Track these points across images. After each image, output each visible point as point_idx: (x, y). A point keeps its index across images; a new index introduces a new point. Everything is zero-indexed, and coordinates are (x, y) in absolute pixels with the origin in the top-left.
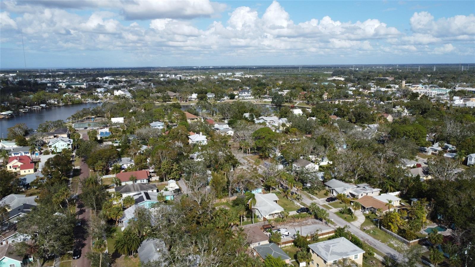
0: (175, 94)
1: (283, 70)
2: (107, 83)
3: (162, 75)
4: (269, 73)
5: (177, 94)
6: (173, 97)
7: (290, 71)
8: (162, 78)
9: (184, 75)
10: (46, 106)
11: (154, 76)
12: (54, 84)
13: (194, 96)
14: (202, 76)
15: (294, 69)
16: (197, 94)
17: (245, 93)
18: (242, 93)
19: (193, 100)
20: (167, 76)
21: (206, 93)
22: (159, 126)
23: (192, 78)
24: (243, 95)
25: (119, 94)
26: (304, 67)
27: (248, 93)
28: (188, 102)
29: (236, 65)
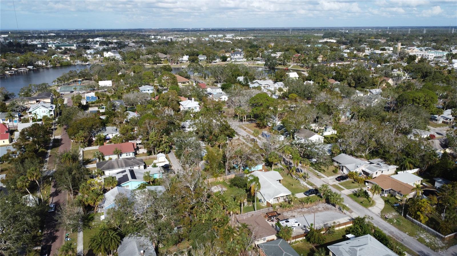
0: (166, 56)
1: (274, 32)
2: (97, 44)
3: (153, 37)
4: (259, 35)
5: (168, 56)
6: (163, 59)
7: (281, 33)
8: (153, 39)
9: (175, 37)
10: (33, 68)
11: (145, 37)
12: (44, 45)
13: (186, 58)
14: (193, 38)
15: (284, 31)
16: (188, 56)
17: (237, 56)
18: (234, 56)
19: (184, 62)
20: (158, 38)
21: (198, 55)
22: (149, 90)
23: (183, 39)
24: (236, 57)
25: (109, 56)
26: (294, 30)
27: (240, 55)
28: (179, 64)
29: (226, 27)
